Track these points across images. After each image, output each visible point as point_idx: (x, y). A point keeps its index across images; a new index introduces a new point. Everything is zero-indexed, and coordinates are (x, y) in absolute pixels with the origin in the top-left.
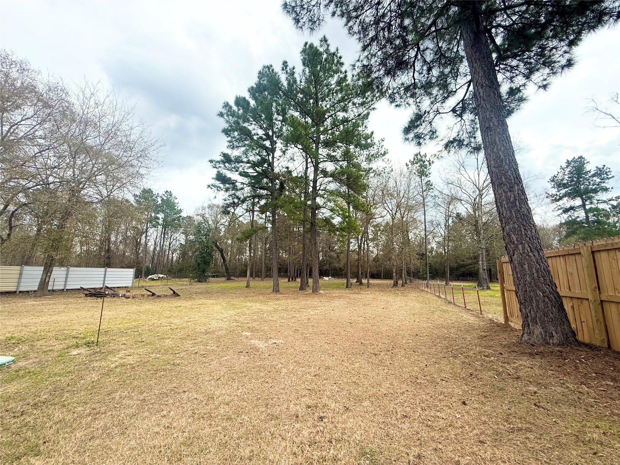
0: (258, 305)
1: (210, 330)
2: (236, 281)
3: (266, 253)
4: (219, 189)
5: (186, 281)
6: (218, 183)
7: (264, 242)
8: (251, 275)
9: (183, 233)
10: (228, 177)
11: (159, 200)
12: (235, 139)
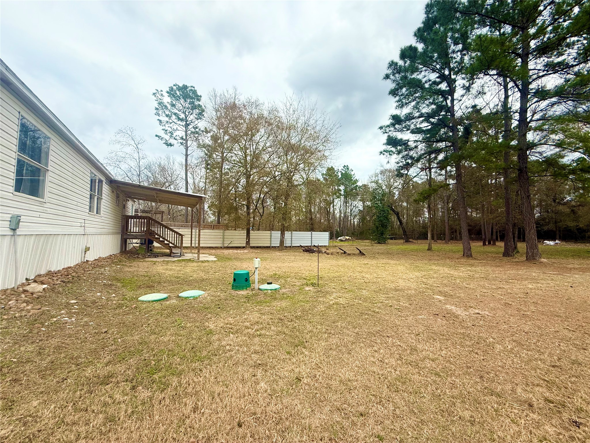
0: (446, 270)
1: (399, 288)
2: (415, 243)
3: (449, 213)
4: (391, 153)
5: (367, 242)
6: (389, 148)
7: (446, 201)
8: (433, 238)
9: (360, 200)
10: (399, 138)
11: (340, 174)
12: (403, 97)
